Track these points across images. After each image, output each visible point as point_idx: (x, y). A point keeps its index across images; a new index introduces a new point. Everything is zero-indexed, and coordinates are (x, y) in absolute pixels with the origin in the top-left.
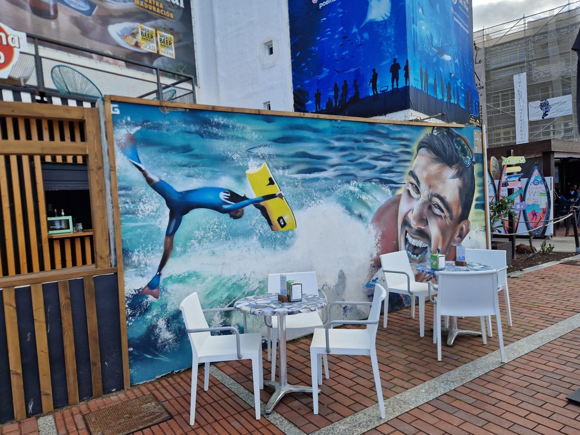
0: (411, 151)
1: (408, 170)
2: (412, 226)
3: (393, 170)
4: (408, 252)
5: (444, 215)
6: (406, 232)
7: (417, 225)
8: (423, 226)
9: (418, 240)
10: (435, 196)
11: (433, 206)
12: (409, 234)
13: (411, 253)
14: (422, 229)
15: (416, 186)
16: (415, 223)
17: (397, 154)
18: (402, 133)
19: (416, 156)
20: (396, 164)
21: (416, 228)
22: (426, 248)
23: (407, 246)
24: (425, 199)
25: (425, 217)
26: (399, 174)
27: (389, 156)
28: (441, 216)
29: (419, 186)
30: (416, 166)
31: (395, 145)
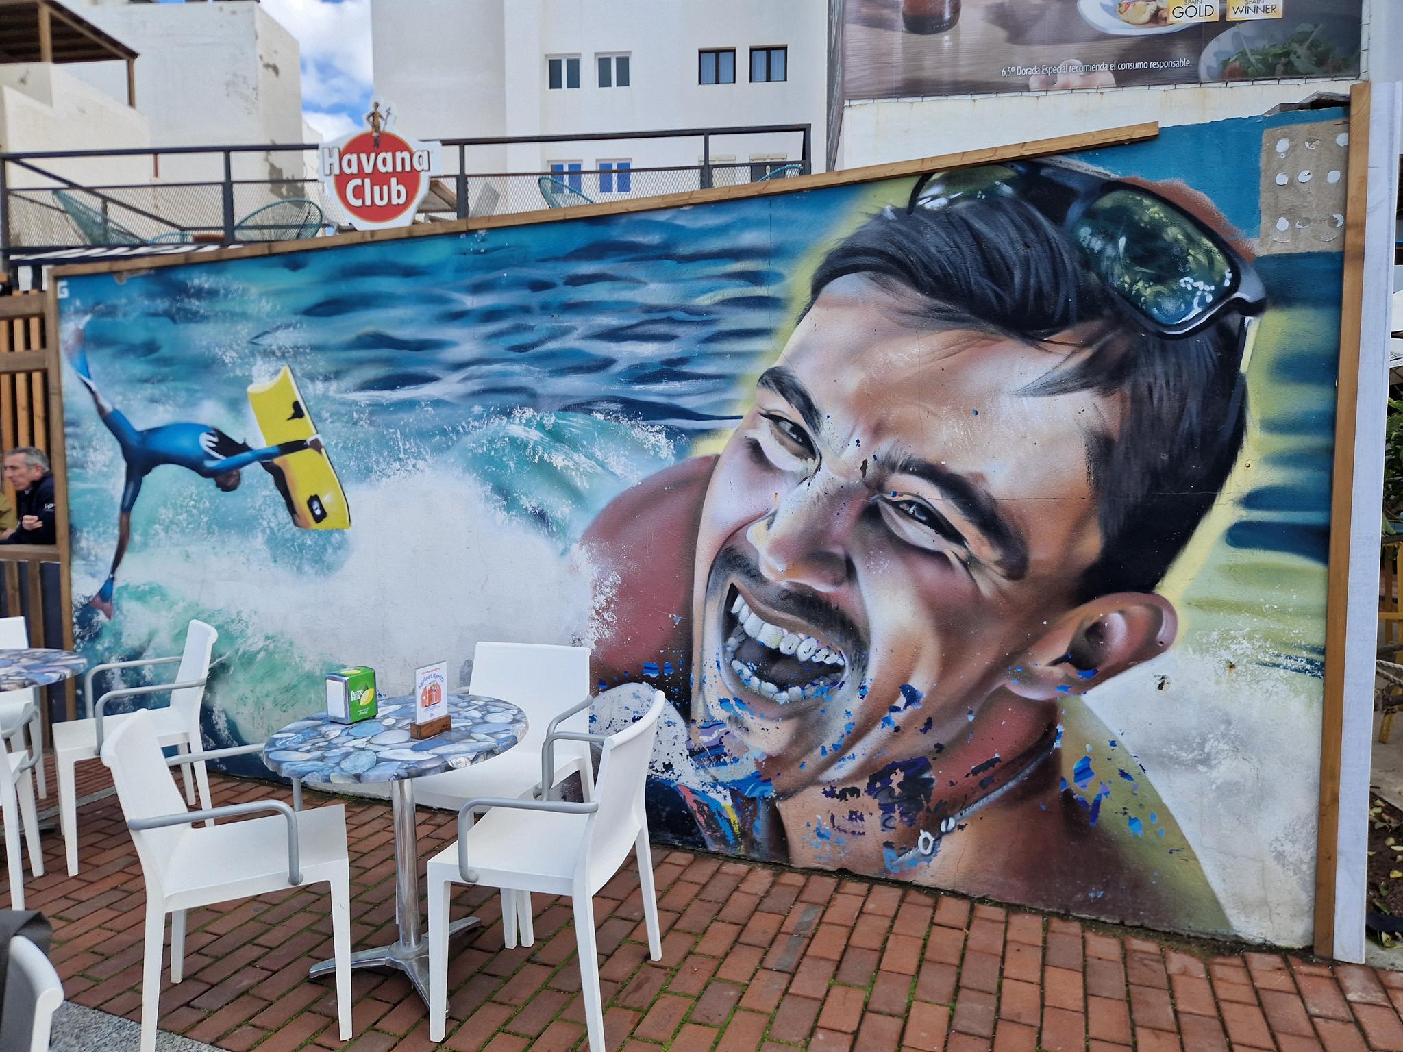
0: (779, 295)
1: (760, 368)
2: (765, 572)
3: (686, 369)
4: (737, 665)
5: (961, 552)
6: (734, 593)
7: (789, 572)
8: (824, 580)
9: (791, 631)
10: (905, 469)
11: (890, 510)
12: (747, 601)
13: (747, 672)
14: (815, 592)
15: (796, 428)
16: (781, 567)
17: (708, 313)
18: (733, 233)
19: (807, 310)
20: (697, 348)
21: (784, 584)
22: (837, 668)
23: (733, 641)
24: (841, 480)
25: (838, 551)
26: (712, 381)
27: (670, 321)
28: (940, 557)
29: (815, 428)
30: (801, 351)
31: (698, 279)
